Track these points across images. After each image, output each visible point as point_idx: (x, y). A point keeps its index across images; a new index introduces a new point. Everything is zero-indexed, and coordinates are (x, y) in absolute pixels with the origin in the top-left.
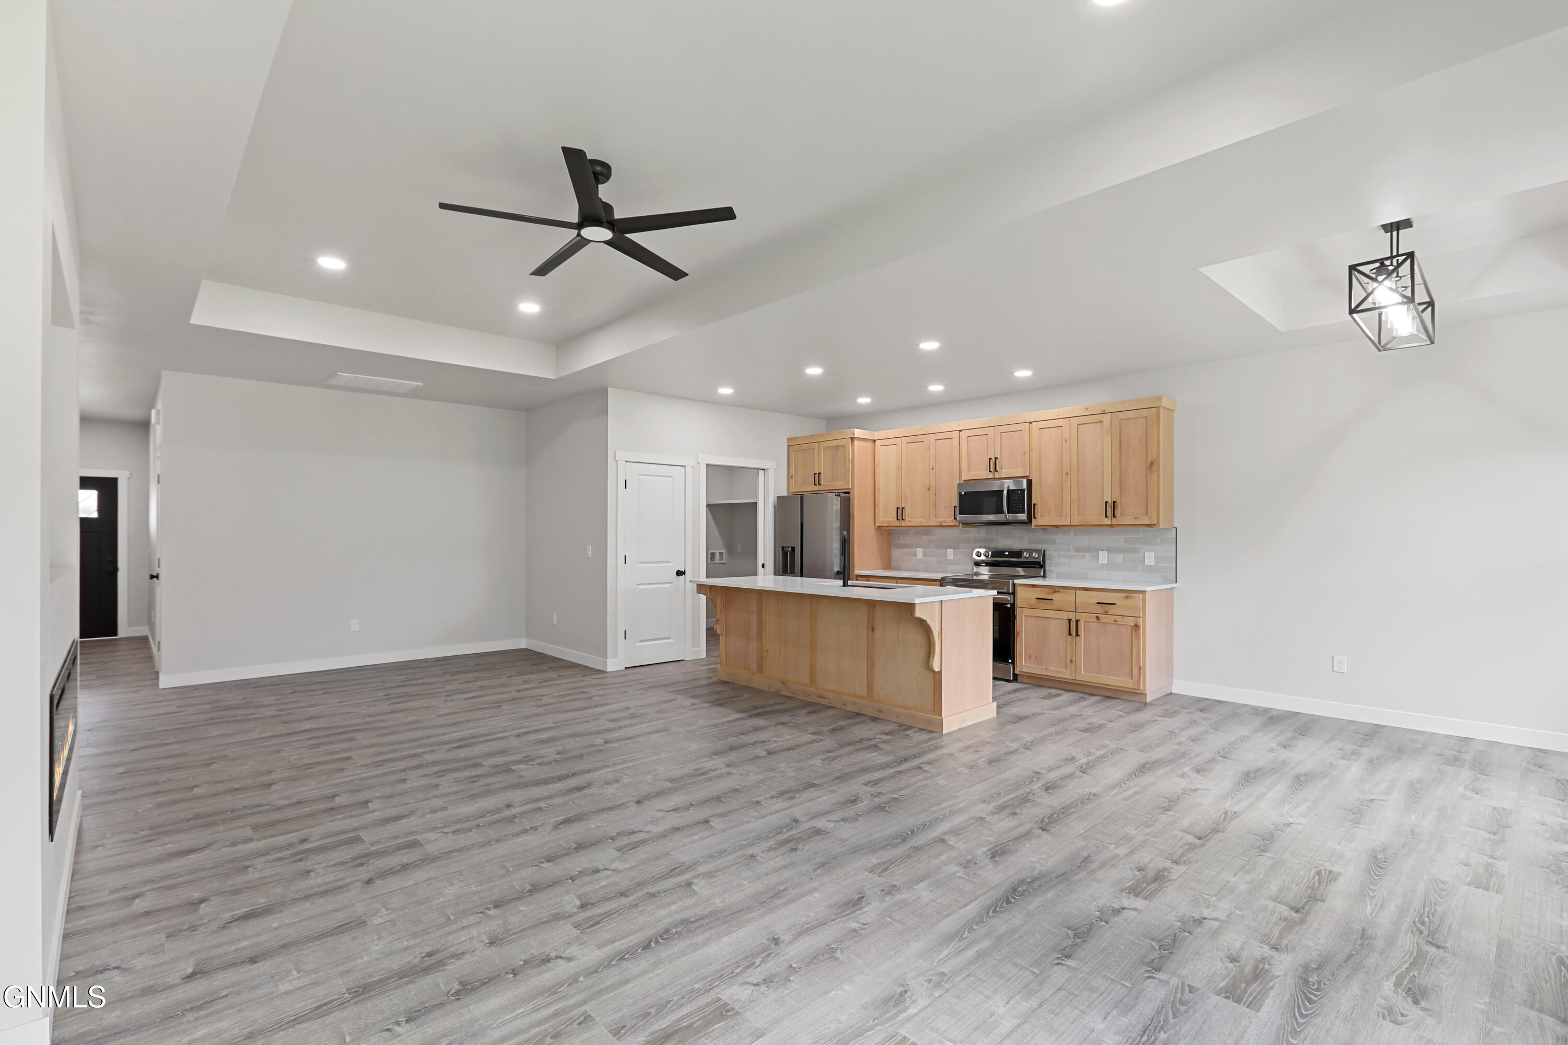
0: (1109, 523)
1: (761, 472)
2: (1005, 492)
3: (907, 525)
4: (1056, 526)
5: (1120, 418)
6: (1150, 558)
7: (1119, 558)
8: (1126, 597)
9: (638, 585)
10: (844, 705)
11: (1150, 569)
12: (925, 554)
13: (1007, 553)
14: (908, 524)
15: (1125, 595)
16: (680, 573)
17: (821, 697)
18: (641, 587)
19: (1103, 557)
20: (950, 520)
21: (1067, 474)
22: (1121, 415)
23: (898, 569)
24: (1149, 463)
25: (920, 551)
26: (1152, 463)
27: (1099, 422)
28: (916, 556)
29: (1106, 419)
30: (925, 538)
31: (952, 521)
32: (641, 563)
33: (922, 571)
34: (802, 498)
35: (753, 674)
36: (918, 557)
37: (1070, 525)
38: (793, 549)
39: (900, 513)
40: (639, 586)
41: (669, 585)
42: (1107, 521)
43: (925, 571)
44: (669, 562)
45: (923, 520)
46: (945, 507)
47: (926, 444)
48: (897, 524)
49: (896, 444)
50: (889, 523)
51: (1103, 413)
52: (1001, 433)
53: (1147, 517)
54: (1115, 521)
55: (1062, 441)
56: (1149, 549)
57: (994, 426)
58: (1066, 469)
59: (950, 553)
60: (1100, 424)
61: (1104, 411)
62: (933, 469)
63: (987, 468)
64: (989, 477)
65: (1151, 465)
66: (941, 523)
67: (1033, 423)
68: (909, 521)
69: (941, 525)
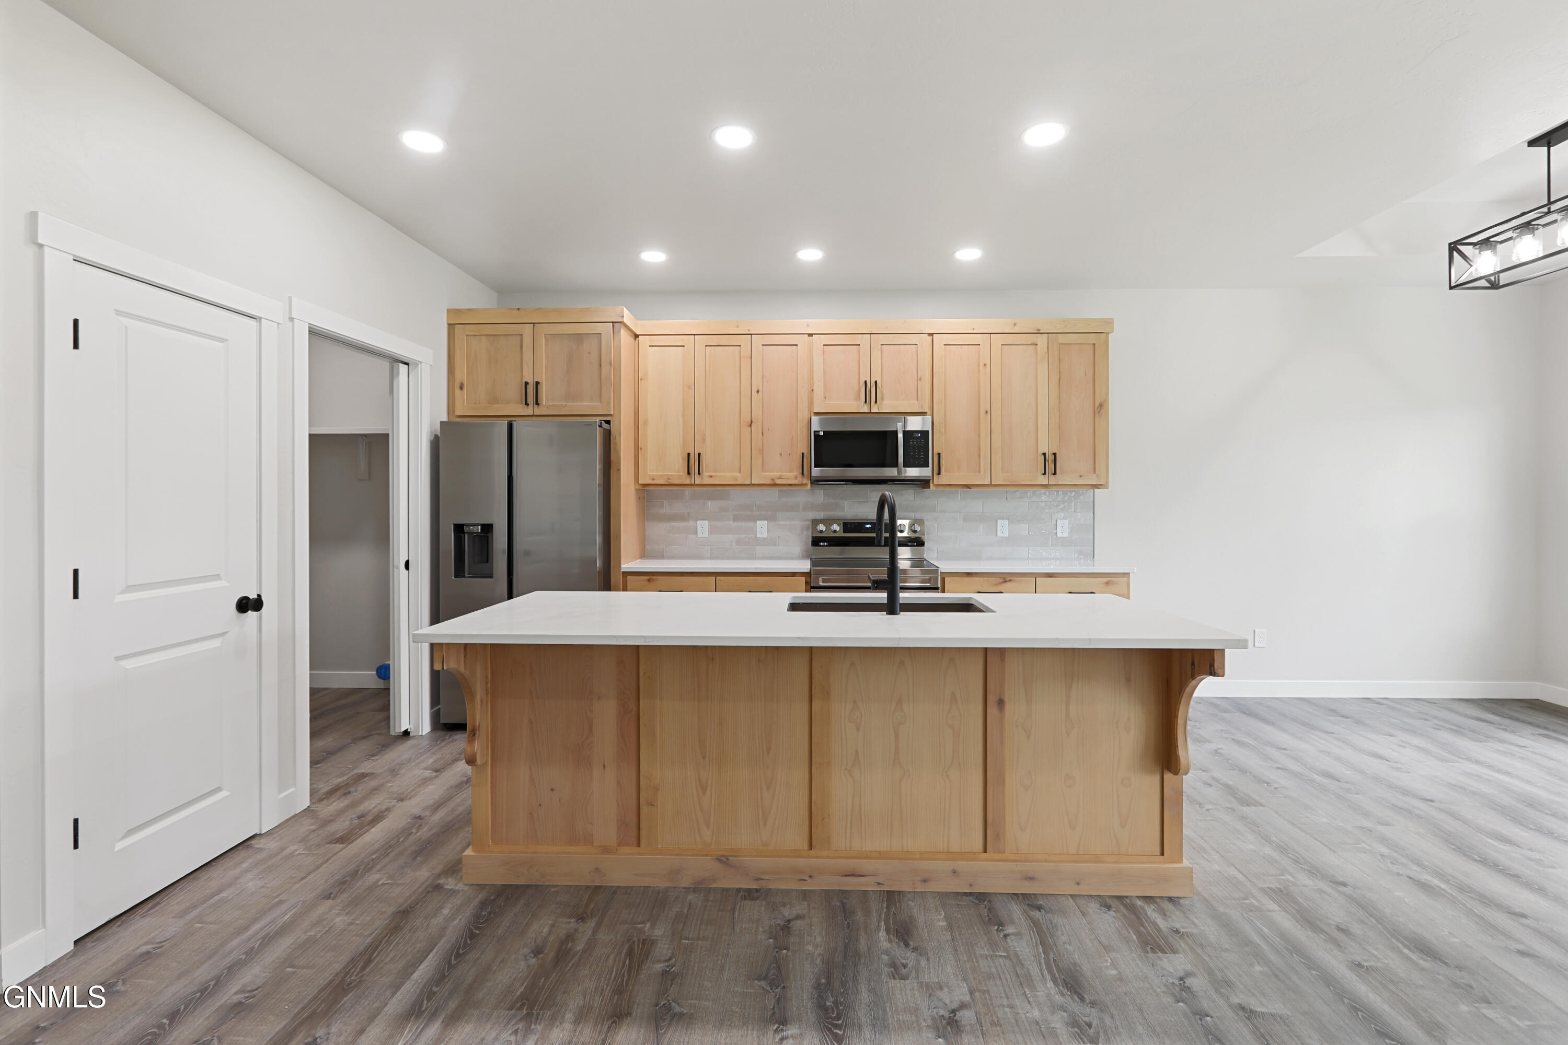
0: (1045, 482)
1: (403, 368)
2: (900, 435)
3: (705, 482)
4: (968, 486)
5: (1060, 341)
6: (1063, 530)
7: (1023, 529)
8: (1107, 583)
9: (118, 659)
10: (925, 881)
11: (1064, 542)
12: (712, 531)
13: (869, 526)
14: (707, 481)
15: (1106, 580)
16: (247, 605)
17: (853, 875)
18: (128, 664)
19: (1004, 528)
20: (791, 475)
21: (987, 412)
22: (1062, 339)
23: (661, 556)
24: (1097, 405)
25: (703, 527)
26: (1101, 405)
27: (1032, 344)
28: (697, 533)
29: (1041, 340)
30: (713, 505)
31: (796, 478)
32: (130, 588)
33: (707, 558)
34: (510, 427)
35: (606, 850)
36: (700, 535)
37: (991, 485)
38: (488, 528)
39: (693, 463)
40: (124, 663)
41: (216, 643)
42: (1043, 480)
43: (712, 557)
44: (217, 577)
45: (739, 474)
46: (781, 455)
47: (745, 350)
48: (688, 482)
49: (684, 346)
50: (668, 479)
51: (1039, 333)
52: (882, 345)
53: (1095, 475)
54: (1053, 480)
55: (979, 366)
56: (1063, 515)
57: (870, 334)
58: (985, 406)
59: (762, 528)
60: (1033, 346)
61: (1039, 330)
62: (758, 392)
63: (858, 398)
64: (862, 411)
65: (1100, 408)
66: (773, 479)
67: (934, 335)
68: (711, 477)
69: (772, 483)
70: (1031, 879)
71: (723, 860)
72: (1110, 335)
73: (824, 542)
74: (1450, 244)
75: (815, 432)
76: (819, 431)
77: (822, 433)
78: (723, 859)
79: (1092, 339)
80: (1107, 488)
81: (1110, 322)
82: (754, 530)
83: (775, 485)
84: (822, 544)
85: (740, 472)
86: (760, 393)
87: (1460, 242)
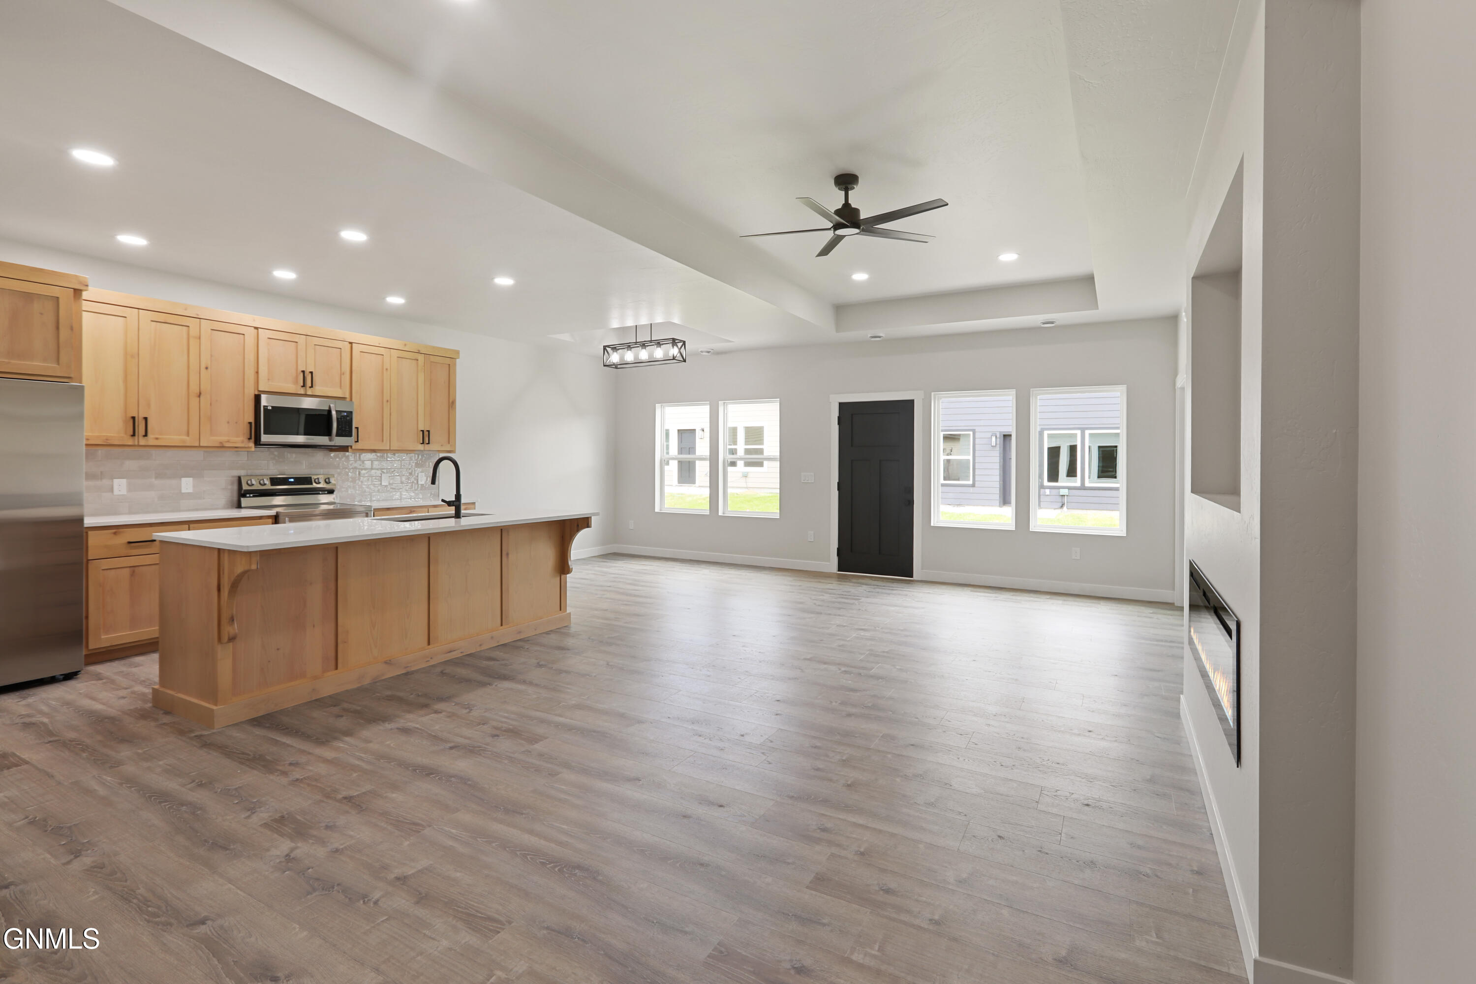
2: (334, 413)
3: (150, 444)
4: (374, 450)
5: (431, 360)
6: (422, 479)
11: (422, 488)
13: (292, 480)
14: (155, 442)
17: (451, 652)
20: (238, 440)
21: (388, 401)
28: (111, 491)
29: (420, 358)
30: (131, 465)
31: (243, 442)
36: (116, 492)
37: (390, 450)
39: (138, 425)
42: (421, 448)
43: (131, 513)
45: (187, 438)
46: (228, 422)
47: (194, 332)
48: (130, 443)
49: (125, 317)
50: (107, 440)
51: (419, 353)
52: (315, 345)
53: (449, 445)
54: (427, 447)
55: (383, 369)
56: (421, 470)
57: (306, 335)
58: (386, 398)
59: (187, 485)
60: (416, 361)
61: (419, 351)
62: (207, 368)
63: (296, 382)
64: (299, 393)
65: (452, 404)
66: (221, 443)
67: (353, 344)
68: (157, 439)
69: (221, 445)
70: (520, 632)
71: (388, 663)
72: (457, 360)
73: (250, 494)
74: (604, 346)
75: (264, 406)
76: (267, 406)
77: (270, 408)
78: (388, 661)
79: (448, 361)
80: (455, 453)
81: (458, 352)
82: (179, 487)
83: (223, 447)
84: (248, 495)
85: (188, 436)
86: (209, 369)
87: (608, 346)
